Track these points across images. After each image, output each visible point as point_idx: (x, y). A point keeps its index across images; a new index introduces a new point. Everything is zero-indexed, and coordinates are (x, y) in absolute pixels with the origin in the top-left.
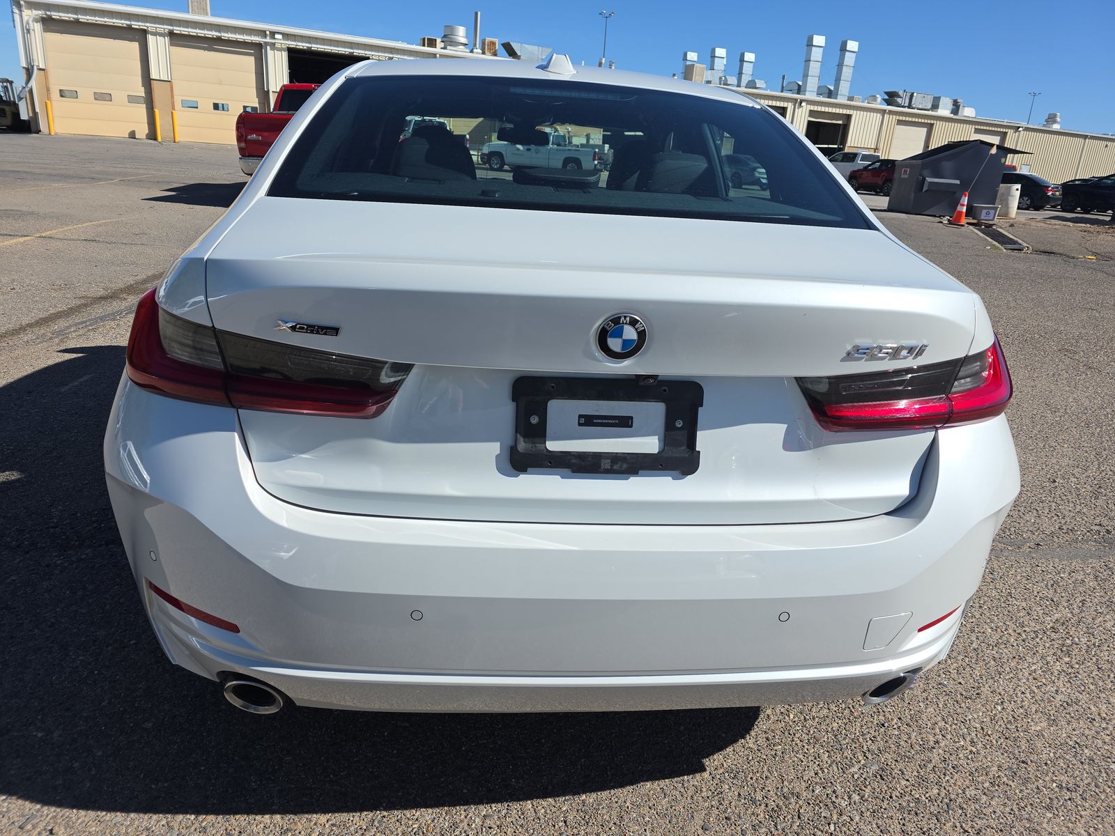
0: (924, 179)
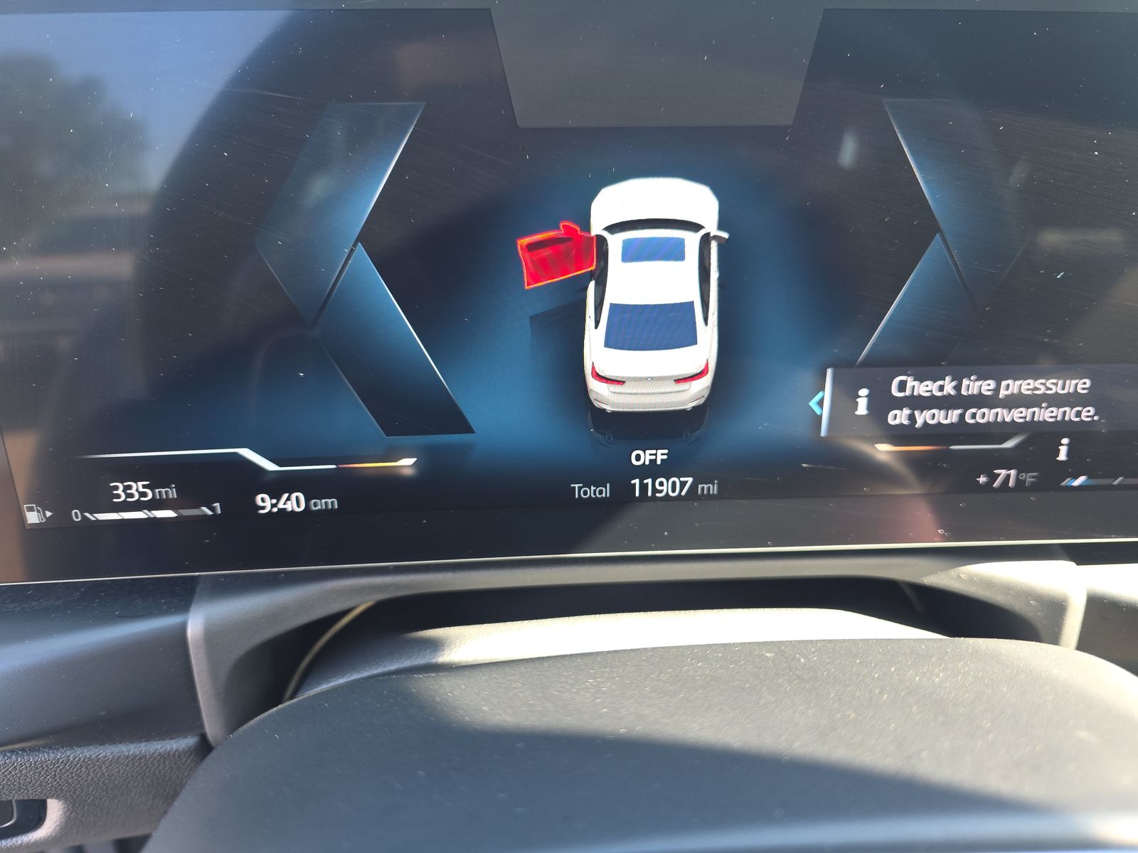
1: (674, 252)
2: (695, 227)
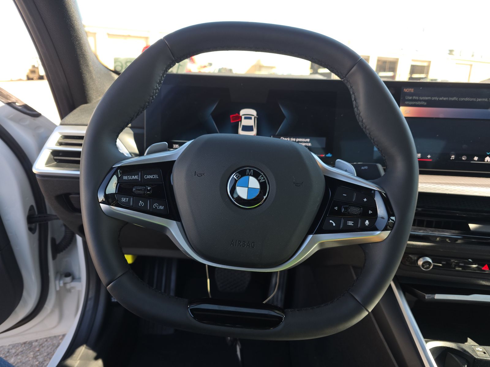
1: (250, 118)
2: (253, 115)
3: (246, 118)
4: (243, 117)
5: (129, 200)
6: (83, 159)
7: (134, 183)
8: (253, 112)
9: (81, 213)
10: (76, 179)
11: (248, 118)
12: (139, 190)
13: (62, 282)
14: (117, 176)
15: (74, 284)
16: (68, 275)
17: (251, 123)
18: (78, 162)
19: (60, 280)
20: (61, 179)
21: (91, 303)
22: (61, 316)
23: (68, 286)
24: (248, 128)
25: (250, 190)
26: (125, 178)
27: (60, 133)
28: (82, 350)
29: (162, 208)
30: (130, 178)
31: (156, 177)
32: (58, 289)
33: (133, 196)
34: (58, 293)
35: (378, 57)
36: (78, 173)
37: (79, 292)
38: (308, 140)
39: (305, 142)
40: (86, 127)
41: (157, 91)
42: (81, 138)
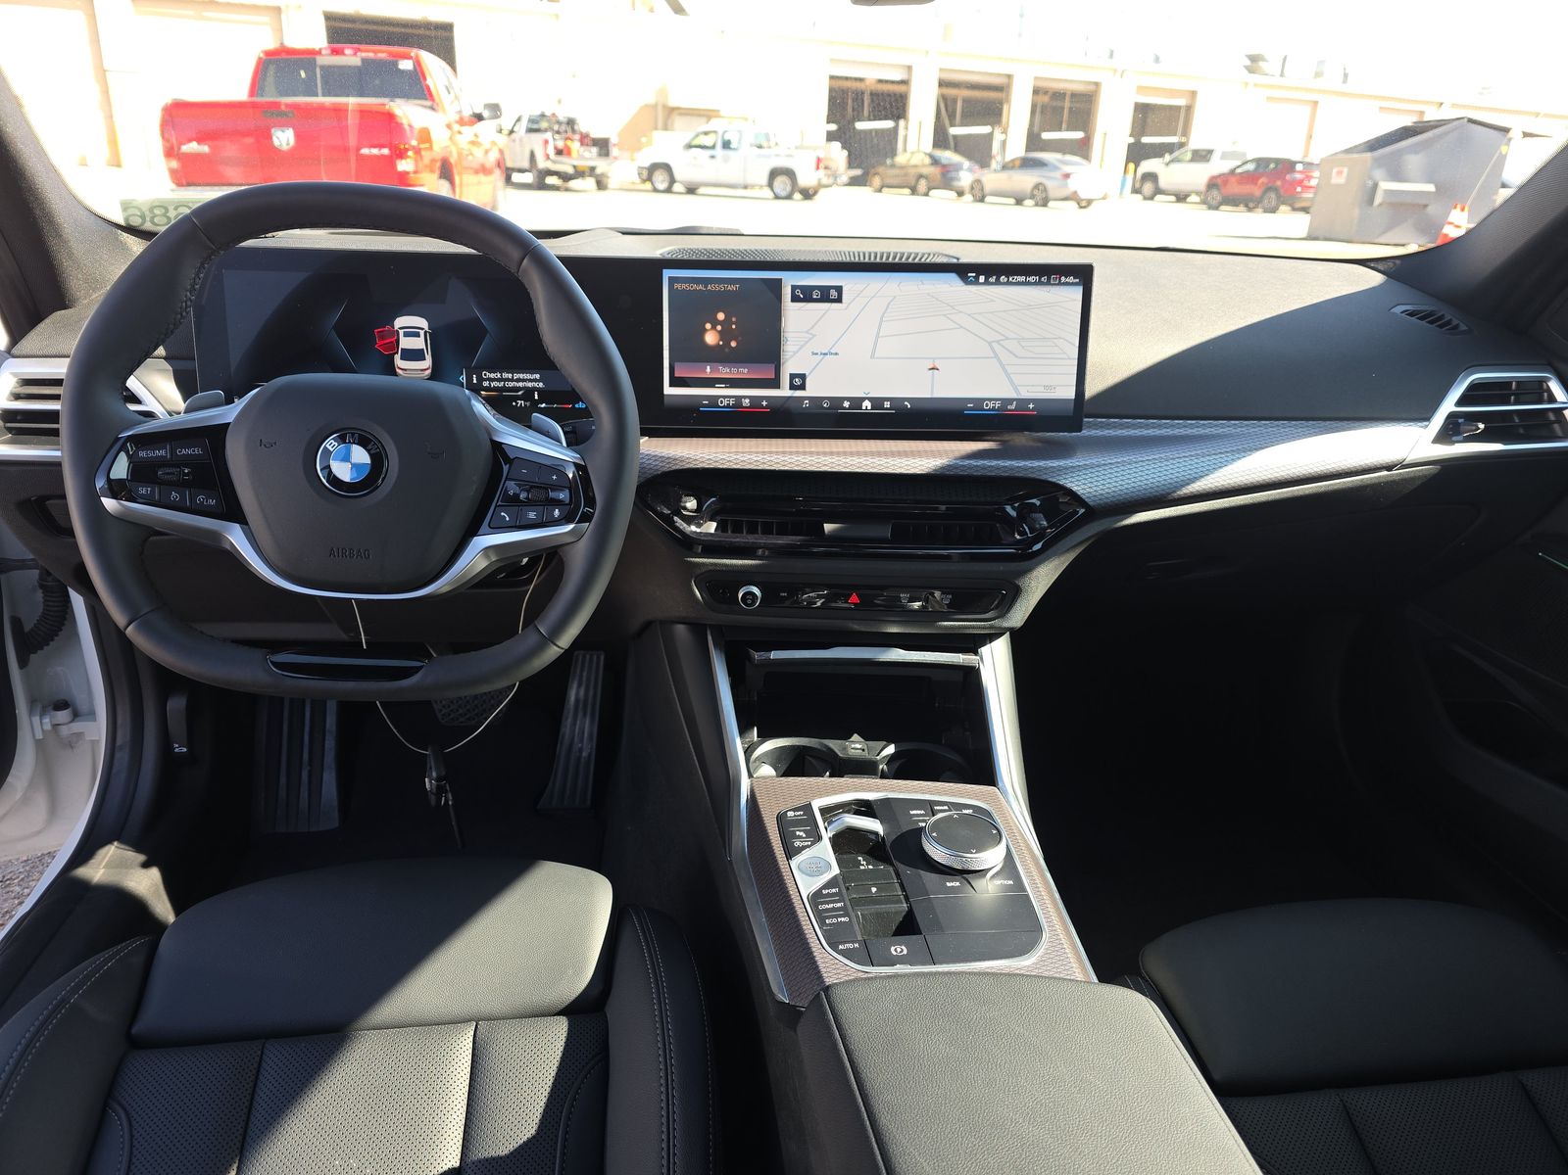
0: (1375, 186)
1: (417, 335)
2: (422, 329)
3: (406, 335)
4: (401, 332)
5: (153, 491)
6: (63, 426)
7: (161, 463)
8: (422, 323)
9: (74, 537)
10: (55, 466)
11: (412, 333)
12: (168, 474)
13: (46, 720)
14: (127, 453)
15: (77, 727)
16: (61, 705)
17: (418, 343)
18: (55, 433)
19: (42, 716)
20: (25, 468)
21: (123, 757)
22: (54, 809)
23: (65, 731)
24: (414, 355)
25: (356, 467)
26: (143, 454)
27: (15, 375)
28: (108, 852)
29: (212, 502)
30: (151, 454)
31: (197, 451)
32: (39, 735)
33: (160, 484)
34: (40, 745)
35: (1036, 78)
36: (58, 453)
37: (94, 743)
38: (538, 376)
39: (531, 381)
40: (68, 360)
41: (189, 303)
42: (58, 382)
